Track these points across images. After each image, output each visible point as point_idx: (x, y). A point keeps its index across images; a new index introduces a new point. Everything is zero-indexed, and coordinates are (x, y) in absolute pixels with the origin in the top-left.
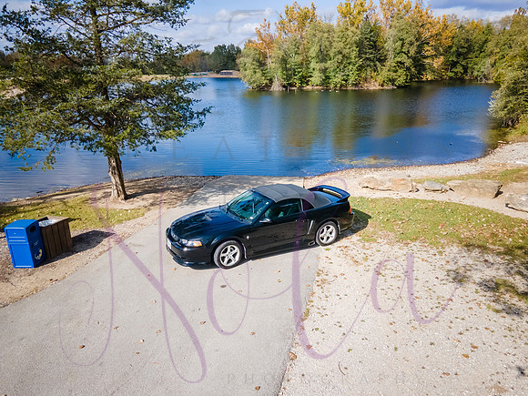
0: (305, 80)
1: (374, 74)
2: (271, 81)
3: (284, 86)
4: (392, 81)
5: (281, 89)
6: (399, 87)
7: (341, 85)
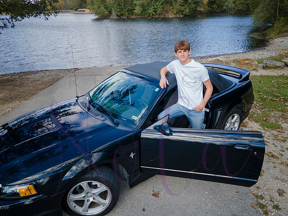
0: (131, 11)
1: (171, 7)
2: (110, 13)
3: (118, 16)
4: (182, 11)
5: (117, 17)
6: (185, 16)
7: (153, 15)
